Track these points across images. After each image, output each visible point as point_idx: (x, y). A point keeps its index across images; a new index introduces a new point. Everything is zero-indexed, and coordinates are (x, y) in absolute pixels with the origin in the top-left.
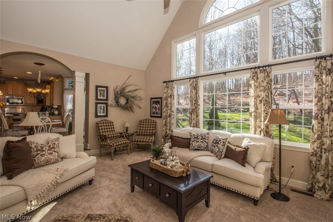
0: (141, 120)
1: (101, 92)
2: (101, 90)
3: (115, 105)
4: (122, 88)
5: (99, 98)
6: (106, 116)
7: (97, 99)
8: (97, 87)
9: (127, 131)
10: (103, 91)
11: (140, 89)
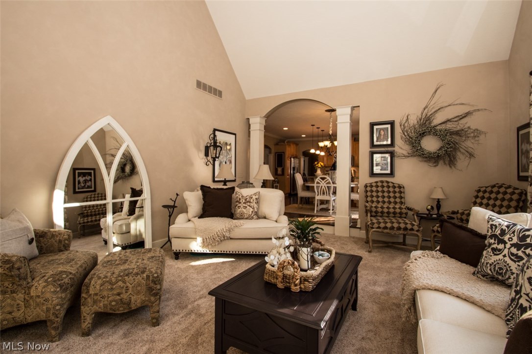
0: (486, 187)
1: (380, 132)
2: (381, 129)
3: (408, 153)
4: (424, 117)
5: (376, 143)
6: (392, 174)
7: (372, 145)
8: (372, 125)
9: (439, 206)
10: (384, 131)
11: (478, 110)
